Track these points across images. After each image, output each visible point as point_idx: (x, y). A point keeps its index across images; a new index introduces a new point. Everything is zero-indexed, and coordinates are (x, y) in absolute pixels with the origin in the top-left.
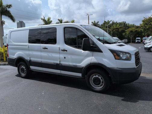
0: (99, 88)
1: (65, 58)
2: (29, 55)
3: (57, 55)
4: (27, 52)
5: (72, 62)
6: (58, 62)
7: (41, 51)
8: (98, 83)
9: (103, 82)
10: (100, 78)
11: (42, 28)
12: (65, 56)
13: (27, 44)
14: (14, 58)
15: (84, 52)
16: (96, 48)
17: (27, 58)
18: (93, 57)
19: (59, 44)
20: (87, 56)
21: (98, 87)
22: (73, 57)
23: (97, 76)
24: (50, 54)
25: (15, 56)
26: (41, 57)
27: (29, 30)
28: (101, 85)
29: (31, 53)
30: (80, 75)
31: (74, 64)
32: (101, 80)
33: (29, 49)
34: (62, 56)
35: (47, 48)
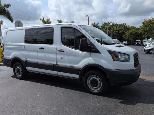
0: (96, 90)
1: (62, 59)
2: (25, 56)
3: (53, 56)
4: (23, 53)
5: (70, 62)
6: (55, 63)
7: (37, 51)
8: (95, 85)
9: (100, 84)
10: (98, 79)
11: (39, 27)
12: (62, 56)
13: (24, 44)
14: (10, 59)
15: (81, 53)
16: (93, 48)
17: (23, 59)
18: (91, 58)
19: (56, 44)
20: (85, 57)
21: (96, 88)
22: (71, 58)
23: (94, 78)
24: (47, 55)
25: (11, 57)
26: (37, 58)
27: (25, 30)
28: (99, 87)
29: (27, 53)
30: (77, 76)
31: (72, 65)
32: (99, 82)
33: (25, 49)
34: (59, 57)
35: (43, 48)
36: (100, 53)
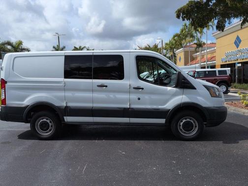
1: (139, 99)
2: (65, 98)
3: (125, 96)
4: (61, 94)
5: (151, 104)
7: (93, 91)
12: (140, 96)
15: (169, 90)
16: (187, 83)
17: (57, 103)
18: (184, 96)
20: (175, 95)
22: (154, 97)
24: (112, 95)
27: (64, 57)
29: (69, 94)
30: (163, 121)
31: (155, 107)
33: (65, 89)
34: (134, 97)
35: (105, 85)
36: (196, 89)
